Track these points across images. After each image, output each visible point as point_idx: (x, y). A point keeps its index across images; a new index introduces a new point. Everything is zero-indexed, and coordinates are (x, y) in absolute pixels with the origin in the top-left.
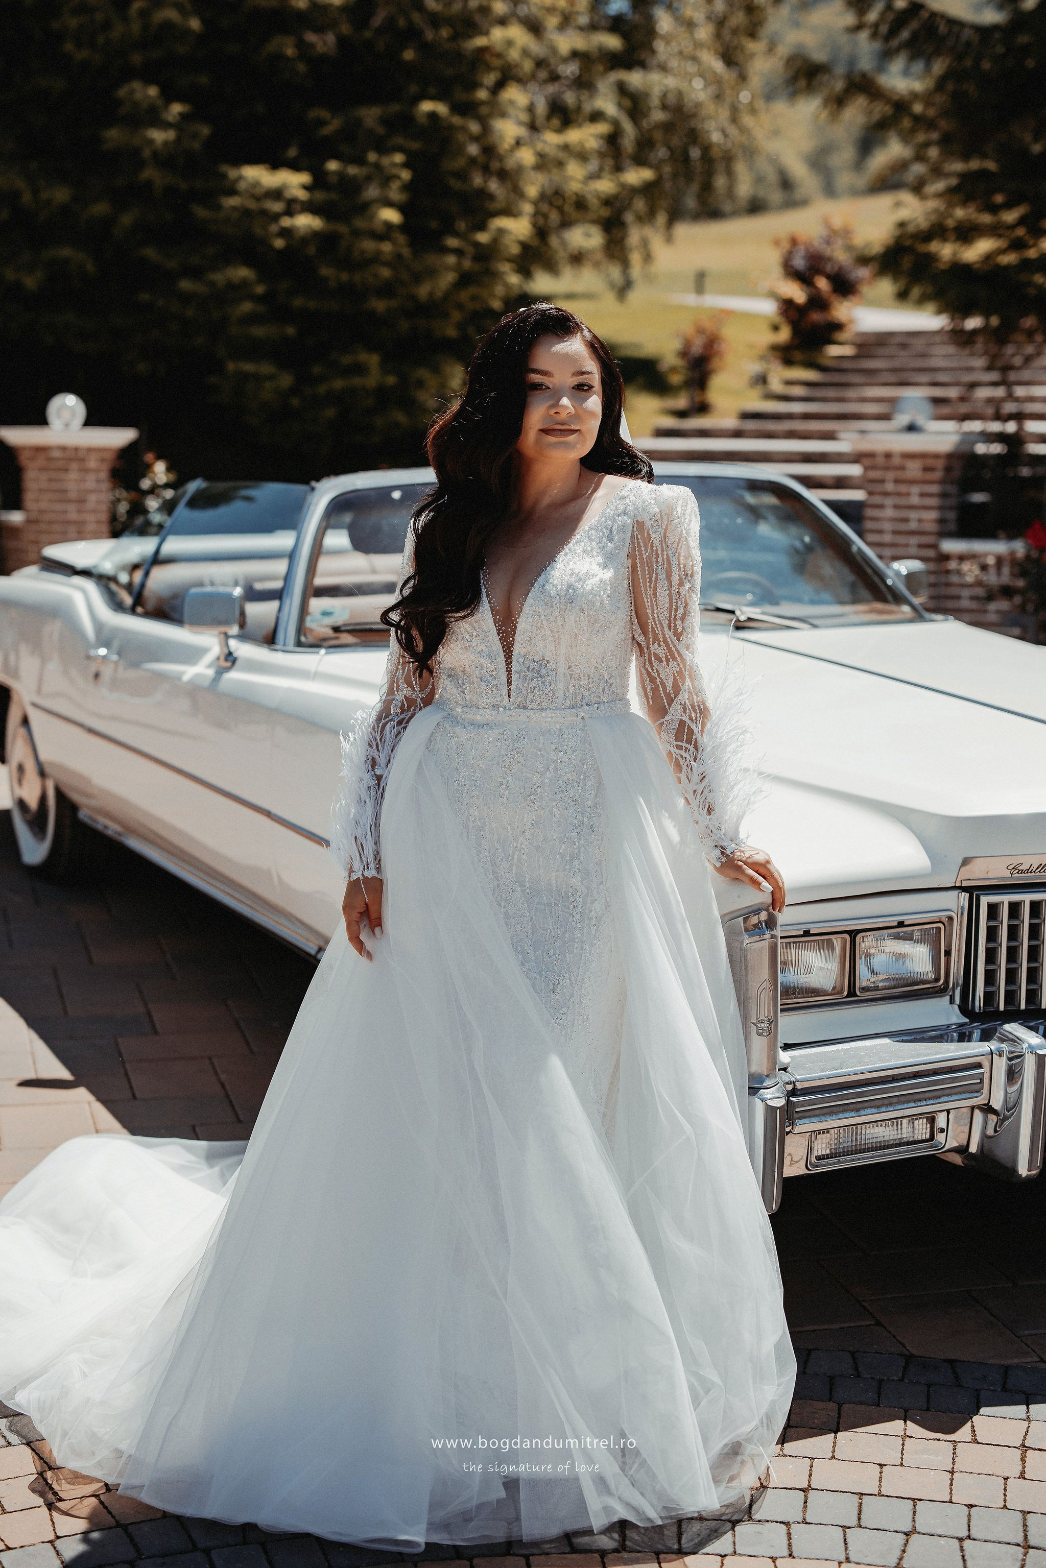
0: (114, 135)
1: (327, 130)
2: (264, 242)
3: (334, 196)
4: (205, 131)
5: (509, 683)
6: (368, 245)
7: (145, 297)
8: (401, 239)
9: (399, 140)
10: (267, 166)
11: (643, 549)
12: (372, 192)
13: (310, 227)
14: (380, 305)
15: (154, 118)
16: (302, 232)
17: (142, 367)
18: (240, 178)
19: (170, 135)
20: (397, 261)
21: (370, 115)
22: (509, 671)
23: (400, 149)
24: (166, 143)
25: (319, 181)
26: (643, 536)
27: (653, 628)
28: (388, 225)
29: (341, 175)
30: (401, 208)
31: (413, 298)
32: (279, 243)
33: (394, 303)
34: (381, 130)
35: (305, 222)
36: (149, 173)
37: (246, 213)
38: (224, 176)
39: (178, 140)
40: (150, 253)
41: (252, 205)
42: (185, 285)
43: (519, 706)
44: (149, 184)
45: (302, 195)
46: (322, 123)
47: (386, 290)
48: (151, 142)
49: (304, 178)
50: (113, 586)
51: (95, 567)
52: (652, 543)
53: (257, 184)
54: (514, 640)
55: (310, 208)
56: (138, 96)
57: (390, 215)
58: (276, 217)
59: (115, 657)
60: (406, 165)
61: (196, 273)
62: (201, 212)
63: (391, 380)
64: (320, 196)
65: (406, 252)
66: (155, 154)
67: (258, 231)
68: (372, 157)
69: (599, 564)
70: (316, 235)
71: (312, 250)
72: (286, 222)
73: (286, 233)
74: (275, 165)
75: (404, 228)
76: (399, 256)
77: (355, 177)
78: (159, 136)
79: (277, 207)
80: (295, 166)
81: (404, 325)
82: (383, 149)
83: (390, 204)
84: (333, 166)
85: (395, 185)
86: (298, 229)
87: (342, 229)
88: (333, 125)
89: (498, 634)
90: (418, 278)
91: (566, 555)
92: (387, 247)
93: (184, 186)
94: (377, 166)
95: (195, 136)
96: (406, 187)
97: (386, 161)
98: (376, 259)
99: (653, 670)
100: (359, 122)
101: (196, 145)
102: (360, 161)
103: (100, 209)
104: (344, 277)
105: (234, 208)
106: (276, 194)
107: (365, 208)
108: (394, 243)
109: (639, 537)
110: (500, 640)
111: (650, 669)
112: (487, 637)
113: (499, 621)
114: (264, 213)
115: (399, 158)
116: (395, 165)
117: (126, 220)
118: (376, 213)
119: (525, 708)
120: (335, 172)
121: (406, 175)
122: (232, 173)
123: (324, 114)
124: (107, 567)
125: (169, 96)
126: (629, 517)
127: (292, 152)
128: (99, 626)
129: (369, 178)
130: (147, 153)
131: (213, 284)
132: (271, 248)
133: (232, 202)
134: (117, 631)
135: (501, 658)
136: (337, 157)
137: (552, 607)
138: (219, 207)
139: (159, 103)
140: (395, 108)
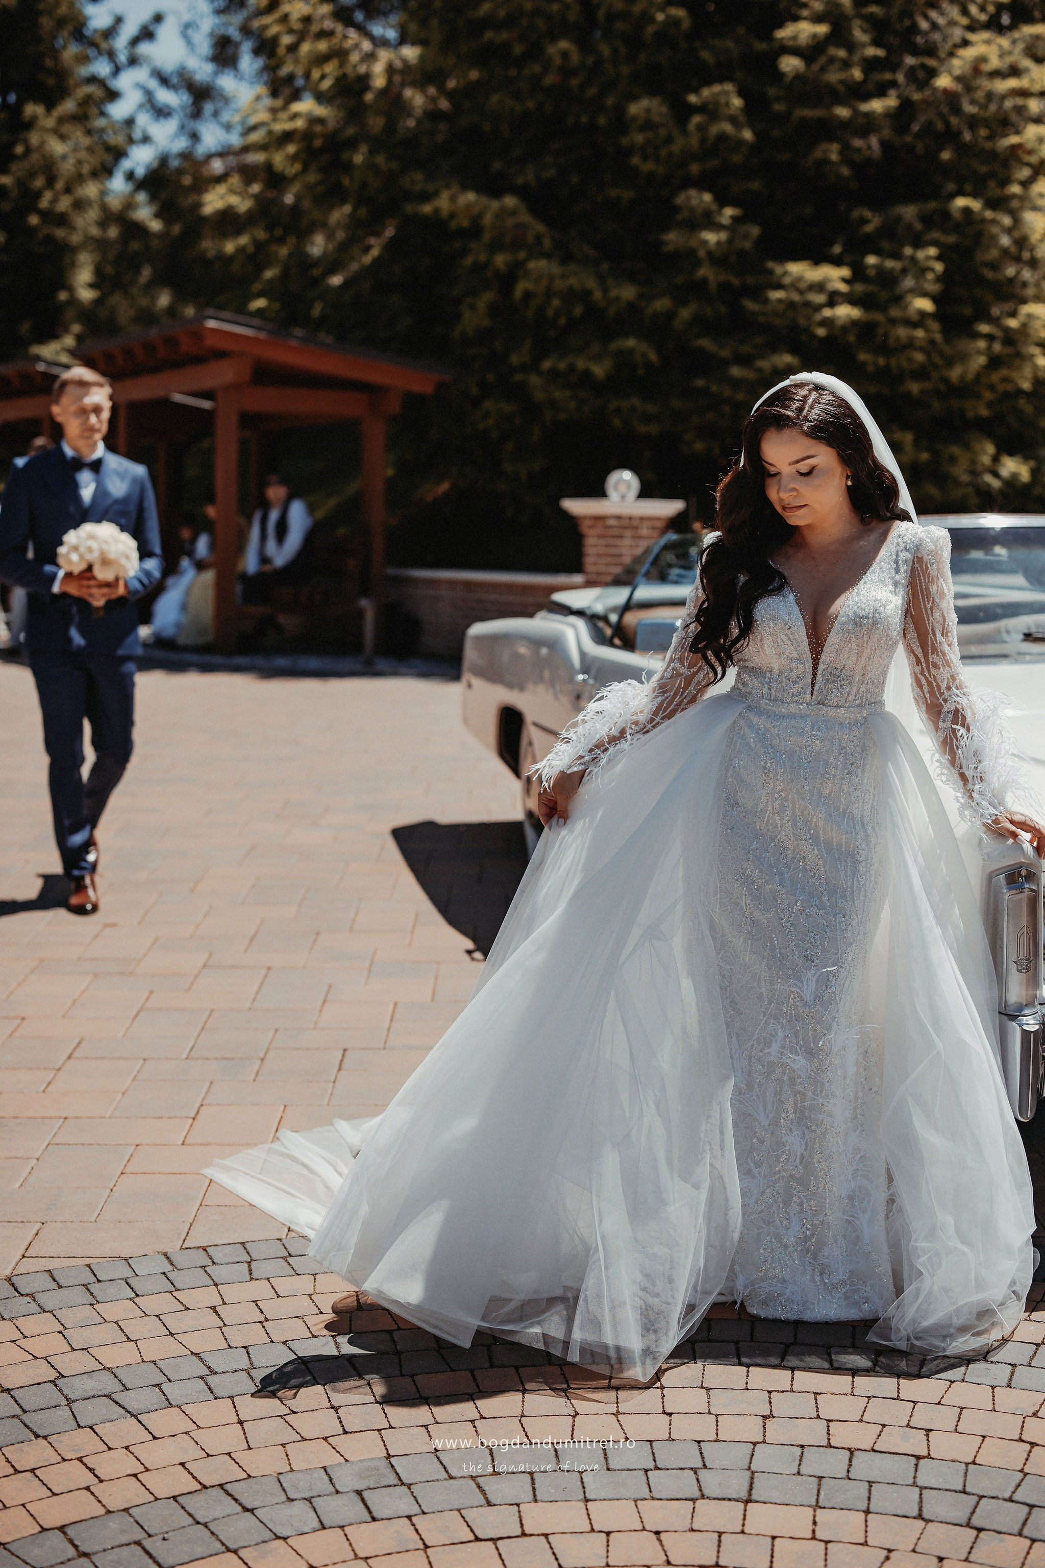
0: (673, 238)
1: (869, 228)
2: (808, 331)
3: (870, 288)
4: (755, 231)
5: (813, 684)
6: (902, 332)
7: (700, 383)
8: (935, 326)
9: (936, 235)
10: (809, 262)
11: (922, 578)
12: (908, 282)
13: (849, 316)
14: (915, 387)
15: (708, 221)
16: (840, 322)
17: (699, 446)
18: (786, 273)
19: (723, 236)
20: (930, 346)
21: (909, 212)
22: (814, 675)
23: (935, 243)
24: (718, 243)
25: (859, 274)
26: (921, 567)
27: (932, 642)
28: (922, 314)
29: (879, 268)
30: (935, 299)
31: (945, 380)
32: (821, 332)
33: (927, 385)
34: (918, 226)
35: (844, 312)
36: (704, 271)
37: (791, 305)
38: (771, 272)
39: (730, 241)
40: (706, 343)
41: (796, 297)
42: (736, 371)
43: (819, 703)
44: (704, 281)
45: (843, 287)
46: (864, 221)
47: (921, 374)
48: (705, 242)
49: (845, 272)
50: (601, 624)
51: (589, 608)
52: (929, 574)
53: (800, 279)
54: (822, 650)
55: (851, 299)
56: (694, 202)
57: (924, 304)
58: (819, 308)
59: (591, 681)
60: (939, 258)
61: (745, 361)
62: (750, 305)
63: (925, 456)
64: (859, 288)
65: (938, 337)
66: (710, 254)
67: (802, 322)
68: (908, 251)
69: (891, 592)
70: (854, 323)
71: (852, 338)
72: (827, 313)
73: (827, 323)
74: (818, 259)
75: (936, 316)
76: (932, 342)
77: (892, 270)
78: (711, 237)
79: (820, 298)
80: (837, 262)
81: (936, 406)
82: (918, 243)
83: (924, 294)
84: (871, 260)
85: (930, 276)
86: (839, 317)
87: (879, 317)
88: (873, 222)
89: (809, 645)
90: (950, 362)
91: (865, 583)
92: (920, 333)
93: (736, 282)
94: (913, 259)
95: (746, 236)
96: (939, 279)
97: (921, 255)
98: (910, 345)
99: (930, 676)
100: (899, 218)
101: (748, 245)
102: (896, 255)
103: (662, 304)
104: (881, 361)
105: (780, 301)
106: (819, 287)
107: (898, 300)
108: (927, 330)
109: (919, 568)
110: (810, 649)
111: (928, 676)
112: (799, 646)
113: (812, 634)
114: (807, 304)
115: (932, 251)
116: (928, 258)
117: (685, 313)
118: (911, 302)
119: (823, 704)
120: (874, 266)
121: (939, 267)
122: (779, 270)
123: (867, 214)
124: (599, 608)
125: (722, 201)
126: (910, 553)
127: (837, 249)
128: (583, 655)
129: (904, 271)
130: (702, 253)
131: (760, 370)
132: (815, 336)
133: (776, 295)
134: (595, 659)
135: (809, 665)
136: (878, 252)
137: (861, 626)
138: (766, 301)
139: (714, 207)
140: (932, 205)
